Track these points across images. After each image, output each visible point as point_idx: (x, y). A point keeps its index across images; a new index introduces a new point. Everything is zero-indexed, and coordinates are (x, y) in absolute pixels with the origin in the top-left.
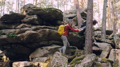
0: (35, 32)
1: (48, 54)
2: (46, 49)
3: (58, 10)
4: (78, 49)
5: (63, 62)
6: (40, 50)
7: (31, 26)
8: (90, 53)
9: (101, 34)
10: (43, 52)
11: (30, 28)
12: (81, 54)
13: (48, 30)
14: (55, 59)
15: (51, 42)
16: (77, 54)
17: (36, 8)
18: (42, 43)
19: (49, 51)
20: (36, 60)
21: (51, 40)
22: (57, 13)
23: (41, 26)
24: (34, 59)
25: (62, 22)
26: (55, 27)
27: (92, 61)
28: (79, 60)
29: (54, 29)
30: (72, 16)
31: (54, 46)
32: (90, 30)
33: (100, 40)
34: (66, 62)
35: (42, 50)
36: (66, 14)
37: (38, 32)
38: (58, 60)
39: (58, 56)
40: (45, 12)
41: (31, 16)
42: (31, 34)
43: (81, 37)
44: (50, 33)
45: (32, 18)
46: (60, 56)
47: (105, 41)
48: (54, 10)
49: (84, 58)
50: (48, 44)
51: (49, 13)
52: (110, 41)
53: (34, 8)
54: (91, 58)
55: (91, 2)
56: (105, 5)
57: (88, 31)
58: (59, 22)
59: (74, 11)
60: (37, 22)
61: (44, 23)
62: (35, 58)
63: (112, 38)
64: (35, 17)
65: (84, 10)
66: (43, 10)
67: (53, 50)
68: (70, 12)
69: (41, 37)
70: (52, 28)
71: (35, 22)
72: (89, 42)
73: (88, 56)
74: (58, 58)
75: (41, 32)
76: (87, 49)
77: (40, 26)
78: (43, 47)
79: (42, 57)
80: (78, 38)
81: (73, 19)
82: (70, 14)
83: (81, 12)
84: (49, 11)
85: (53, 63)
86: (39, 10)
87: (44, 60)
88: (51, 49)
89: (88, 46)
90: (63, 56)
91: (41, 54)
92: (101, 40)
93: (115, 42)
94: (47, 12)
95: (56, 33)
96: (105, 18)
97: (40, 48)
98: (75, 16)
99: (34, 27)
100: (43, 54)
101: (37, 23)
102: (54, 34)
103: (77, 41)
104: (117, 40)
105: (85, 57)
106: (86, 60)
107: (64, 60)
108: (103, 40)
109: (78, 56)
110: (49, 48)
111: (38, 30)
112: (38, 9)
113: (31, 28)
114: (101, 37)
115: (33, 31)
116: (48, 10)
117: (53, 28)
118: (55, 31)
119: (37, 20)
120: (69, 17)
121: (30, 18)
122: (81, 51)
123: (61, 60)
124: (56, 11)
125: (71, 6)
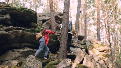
0: (7, 33)
1: (19, 57)
2: (17, 52)
3: (33, 11)
4: (51, 53)
5: (37, 66)
6: (11, 52)
7: (2, 26)
8: (64, 57)
9: (74, 39)
10: (15, 54)
11: (1, 28)
12: (54, 59)
13: (22, 32)
14: (28, 63)
15: (23, 44)
16: (51, 58)
17: (9, 7)
18: (13, 45)
19: (21, 54)
20: (6, 63)
21: (24, 42)
22: (32, 14)
23: (14, 27)
24: (3, 62)
25: (36, 24)
26: (29, 29)
27: (68, 66)
28: (54, 65)
29: (28, 31)
30: (45, 19)
31: (26, 49)
32: (65, 34)
33: (72, 45)
34: (40, 66)
35: (13, 52)
36: (40, 17)
37: (10, 33)
38: (31, 64)
39: (32, 60)
40: (19, 12)
41: (3, 15)
42: (3, 34)
43: (55, 41)
44: (23, 35)
45: (5, 17)
46: (34, 60)
47: (78, 46)
48: (28, 11)
49: (59, 63)
50: (20, 47)
51: (23, 13)
52: (82, 46)
53: (7, 7)
54: (66, 63)
55: (67, 5)
56: (78, 10)
57: (63, 35)
58: (33, 24)
59: (48, 14)
60: (10, 22)
61: (17, 23)
62: (6, 61)
63: (83, 43)
64: (8, 16)
65: (58, 14)
66: (17, 10)
67: (25, 53)
68: (44, 14)
69: (13, 38)
70: (25, 29)
71: (8, 22)
72: (64, 46)
73: (64, 61)
74: (31, 61)
75: (14, 33)
76: (62, 53)
77: (12, 27)
78: (15, 50)
79: (13, 61)
80: (52, 41)
81: (47, 22)
82: (44, 16)
83: (55, 16)
84: (24, 11)
85: (26, 67)
86: (13, 9)
87: (15, 64)
88: (23, 52)
89: (63, 51)
90: (37, 60)
91: (12, 57)
92: (74, 45)
93: (88, 48)
94: (22, 12)
95: (29, 35)
96: (78, 23)
97: (11, 50)
98: (48, 19)
99: (5, 28)
100: (14, 57)
101: (10, 24)
102: (27, 36)
103: (51, 45)
104: (90, 46)
105: (61, 61)
106: (61, 65)
107: (38, 64)
108: (76, 45)
109: (52, 61)
110: (22, 50)
111: (11, 31)
112: (11, 8)
113: (3, 28)
114: (73, 42)
115: (5, 32)
116: (22, 10)
117: (27, 29)
118: (28, 33)
119: (9, 20)
120: (42, 19)
121: (2, 17)
122: (54, 55)
123: (35, 64)
124: (30, 11)
125: (43, 9)
